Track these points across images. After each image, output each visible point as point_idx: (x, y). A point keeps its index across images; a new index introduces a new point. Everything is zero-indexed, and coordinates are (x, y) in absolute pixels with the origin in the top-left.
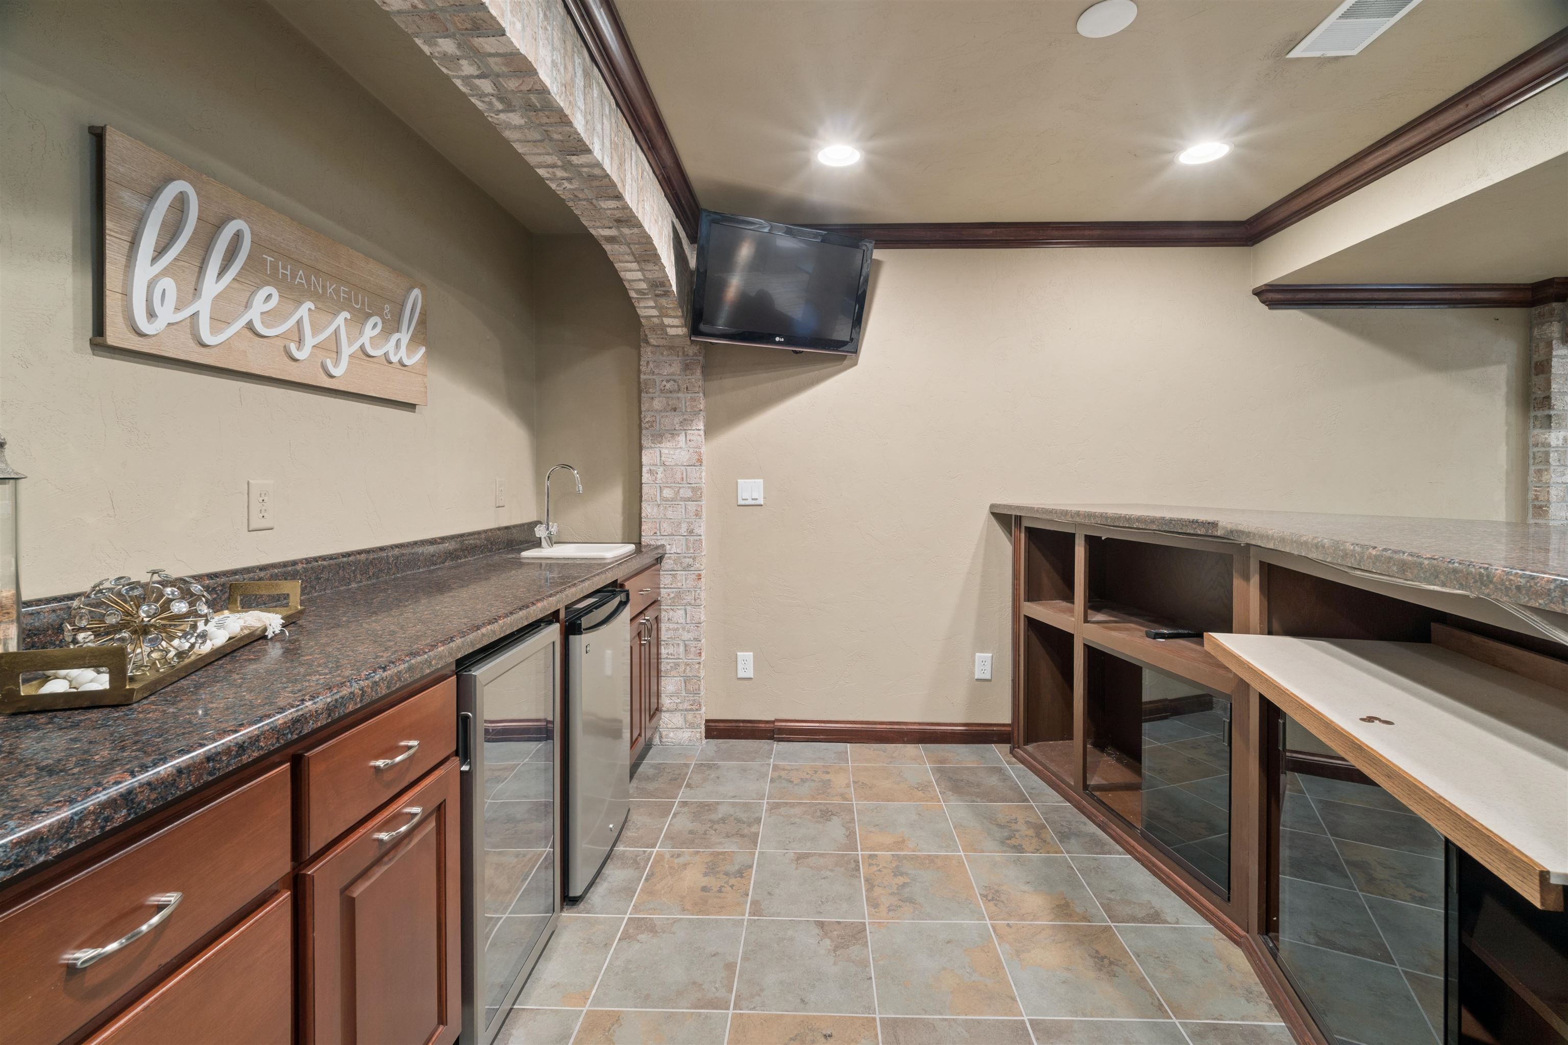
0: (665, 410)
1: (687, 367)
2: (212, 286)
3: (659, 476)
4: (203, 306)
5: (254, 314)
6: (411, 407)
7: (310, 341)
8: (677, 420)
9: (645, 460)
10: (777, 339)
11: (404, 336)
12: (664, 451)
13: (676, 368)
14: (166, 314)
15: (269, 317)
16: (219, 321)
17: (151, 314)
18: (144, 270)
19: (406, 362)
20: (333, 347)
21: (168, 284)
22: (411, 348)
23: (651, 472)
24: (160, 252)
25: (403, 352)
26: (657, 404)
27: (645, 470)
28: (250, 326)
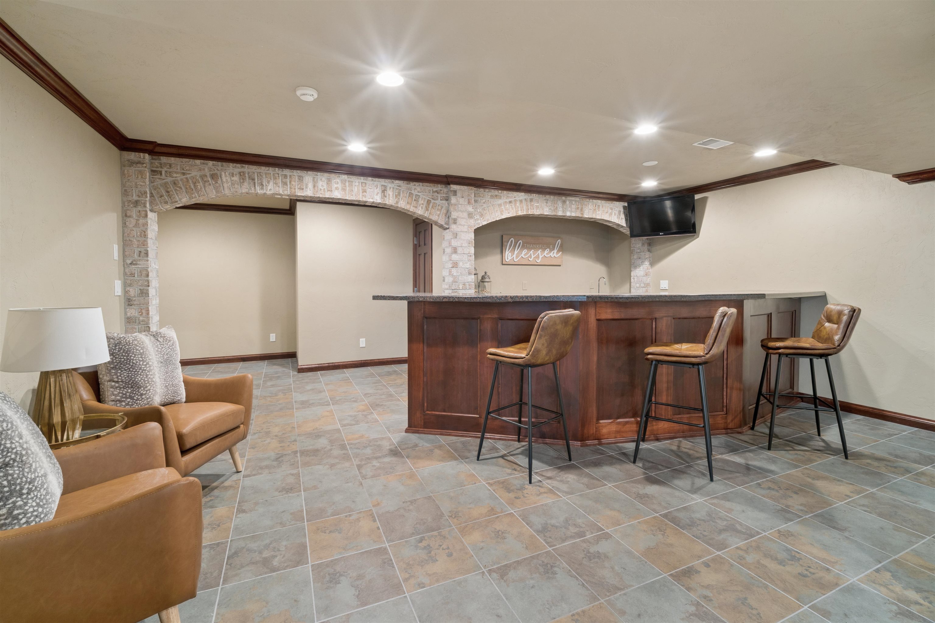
0: (637, 259)
1: (643, 244)
2: (516, 252)
3: (636, 280)
4: (515, 256)
5: (522, 255)
6: (560, 266)
7: (533, 257)
8: (640, 262)
9: (632, 275)
10: (661, 234)
11: (555, 251)
12: (637, 272)
13: (640, 245)
14: (510, 258)
15: (525, 255)
16: (517, 257)
17: (508, 259)
18: (507, 253)
19: (556, 256)
20: (538, 257)
21: (510, 254)
22: (557, 253)
23: (634, 278)
24: (509, 249)
25: (555, 254)
26: (635, 257)
27: (632, 278)
28: (522, 257)
